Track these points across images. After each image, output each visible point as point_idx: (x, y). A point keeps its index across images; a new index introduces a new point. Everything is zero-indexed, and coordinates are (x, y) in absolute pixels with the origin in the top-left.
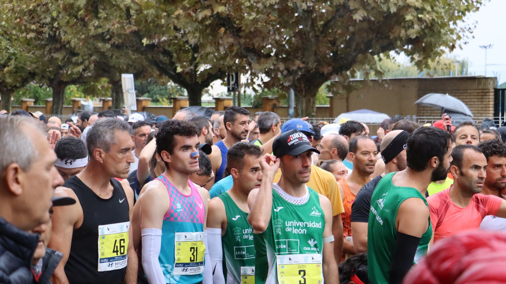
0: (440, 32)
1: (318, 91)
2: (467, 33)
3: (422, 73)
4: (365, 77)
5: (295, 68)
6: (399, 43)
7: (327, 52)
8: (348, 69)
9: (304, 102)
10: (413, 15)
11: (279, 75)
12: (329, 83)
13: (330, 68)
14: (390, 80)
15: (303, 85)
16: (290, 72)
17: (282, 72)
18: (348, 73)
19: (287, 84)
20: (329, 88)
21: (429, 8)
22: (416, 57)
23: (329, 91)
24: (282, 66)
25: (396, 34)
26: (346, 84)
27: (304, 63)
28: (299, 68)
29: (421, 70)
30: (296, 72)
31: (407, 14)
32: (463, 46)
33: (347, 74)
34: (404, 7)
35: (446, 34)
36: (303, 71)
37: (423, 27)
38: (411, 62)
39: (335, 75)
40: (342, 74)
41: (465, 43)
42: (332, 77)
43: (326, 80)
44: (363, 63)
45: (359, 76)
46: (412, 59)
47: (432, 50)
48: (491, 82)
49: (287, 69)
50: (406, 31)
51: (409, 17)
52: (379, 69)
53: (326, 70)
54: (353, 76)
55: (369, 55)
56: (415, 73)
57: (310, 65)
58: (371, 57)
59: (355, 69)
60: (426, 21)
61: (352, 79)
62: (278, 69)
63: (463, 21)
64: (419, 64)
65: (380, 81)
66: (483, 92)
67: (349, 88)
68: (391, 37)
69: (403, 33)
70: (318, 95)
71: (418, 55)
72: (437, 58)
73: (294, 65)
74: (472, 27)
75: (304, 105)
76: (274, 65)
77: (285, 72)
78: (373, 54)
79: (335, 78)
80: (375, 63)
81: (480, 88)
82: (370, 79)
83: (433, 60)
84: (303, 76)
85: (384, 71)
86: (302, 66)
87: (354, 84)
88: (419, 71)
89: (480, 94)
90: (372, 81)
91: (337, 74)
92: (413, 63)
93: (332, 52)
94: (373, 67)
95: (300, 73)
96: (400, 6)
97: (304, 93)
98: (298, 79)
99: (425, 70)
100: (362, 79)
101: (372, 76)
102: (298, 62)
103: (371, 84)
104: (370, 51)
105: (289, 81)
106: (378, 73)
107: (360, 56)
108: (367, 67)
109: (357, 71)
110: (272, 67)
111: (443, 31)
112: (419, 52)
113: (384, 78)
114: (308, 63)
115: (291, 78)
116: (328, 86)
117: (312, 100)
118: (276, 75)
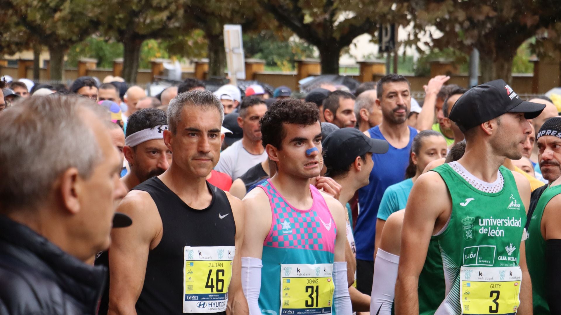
1: (515, 54)
5: (481, 17)
9: (494, 69)
11: (458, 28)
12: (533, 40)
13: (537, 18)
15: (493, 44)
16: (474, 24)
17: (461, 24)
19: (468, 42)
20: (533, 49)
23: (533, 52)
24: (461, 15)
27: (495, 9)
28: (488, 18)
30: (483, 23)
36: (494, 21)
39: (544, 29)
40: (554, 27)
42: (539, 31)
43: (529, 35)
49: (470, 19)
53: (530, 21)
57: (504, 13)
62: (456, 20)
70: (515, 59)
73: (480, 12)
76: (450, 13)
77: (467, 24)
79: (543, 33)
86: (492, 14)
91: (547, 27)
95: (489, 25)
97: (494, 56)
98: (486, 36)
102: (486, 9)
105: (472, 37)
110: (447, 17)
114: (502, 10)
115: (476, 32)
116: (531, 45)
117: (506, 66)
118: (453, 28)
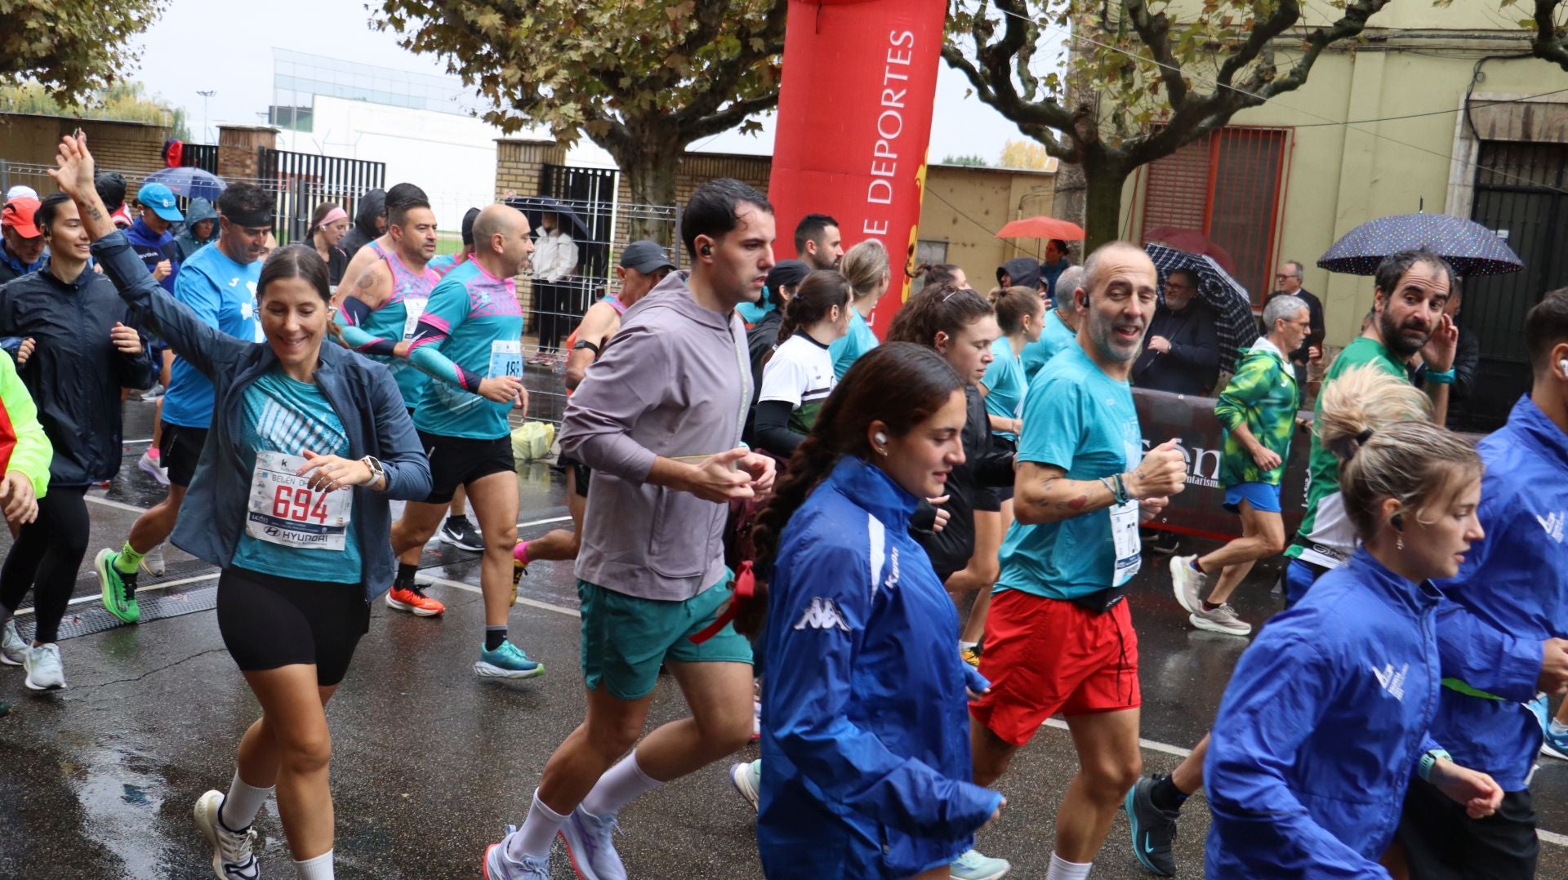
0: (87, 55)
2: (132, 61)
3: (65, 111)
6: (20, 61)
10: (38, 22)
21: (63, 15)
22: (55, 84)
25: (15, 47)
29: (64, 107)
31: (29, 19)
32: (125, 78)
34: (24, 8)
35: (95, 58)
37: (56, 41)
38: (47, 92)
41: (128, 75)
46: (48, 89)
47: (78, 79)
48: (164, 133)
50: (30, 44)
51: (32, 24)
56: (50, 108)
60: (60, 35)
63: (124, 43)
64: (59, 97)
66: (151, 147)
68: (8, 50)
69: (25, 46)
72: (88, 91)
74: (138, 53)
81: (148, 138)
83: (82, 93)
88: (58, 108)
92: (50, 94)
96: (17, 5)
99: (70, 108)
111: (90, 53)
112: (59, 80)
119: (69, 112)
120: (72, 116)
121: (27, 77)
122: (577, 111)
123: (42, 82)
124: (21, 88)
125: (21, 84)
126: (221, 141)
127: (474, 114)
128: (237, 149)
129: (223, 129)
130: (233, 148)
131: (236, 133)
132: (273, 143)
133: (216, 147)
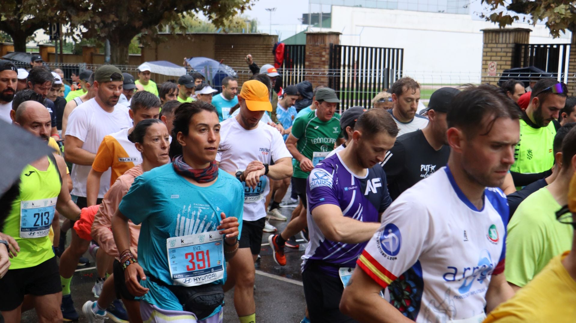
1: (130, 42)
3: (219, 30)
4: (171, 31)
5: (110, 21)
6: (199, 3)
7: (138, 8)
8: (156, 24)
9: (119, 51)
11: (96, 27)
12: (140, 35)
13: (141, 22)
14: (192, 34)
15: (117, 37)
16: (106, 25)
17: (98, 24)
18: (157, 27)
19: (103, 35)
20: (140, 40)
22: (214, 16)
23: (140, 42)
24: (98, 20)
26: (155, 37)
27: (117, 17)
28: (114, 22)
29: (218, 28)
30: (111, 25)
32: (251, 7)
33: (155, 28)
36: (117, 24)
38: (209, 19)
39: (145, 29)
40: (151, 28)
41: (252, 5)
42: (143, 30)
43: (138, 32)
44: (168, 20)
45: (167, 30)
46: (210, 18)
47: (226, 11)
48: (274, 39)
49: (103, 22)
52: (183, 25)
53: (137, 24)
54: (161, 31)
55: (174, 13)
56: (213, 30)
57: (123, 19)
58: (176, 14)
59: (162, 24)
61: (159, 33)
62: (95, 22)
64: (215, 22)
65: (184, 35)
66: (267, 47)
67: (158, 40)
70: (130, 45)
71: (215, 15)
72: (230, 17)
73: (109, 18)
75: (118, 54)
76: (91, 17)
77: (101, 25)
78: (177, 11)
79: (145, 31)
80: (179, 19)
81: (265, 43)
82: (176, 33)
83: (227, 19)
84: (116, 28)
85: (188, 27)
86: (116, 19)
87: (161, 37)
88: (216, 28)
89: (265, 49)
90: (178, 34)
91: (147, 28)
92: (211, 21)
93: (142, 9)
94: (178, 22)
95: (114, 26)
97: (118, 43)
98: (113, 31)
99: (221, 28)
100: (170, 33)
101: (178, 31)
102: (112, 16)
103: (177, 37)
104: (175, 9)
105: (105, 32)
106: (182, 28)
107: (166, 13)
108: (173, 23)
109: (164, 26)
110: (89, 20)
112: (216, 12)
113: (187, 33)
114: (121, 17)
115: (107, 29)
116: (139, 39)
117: (125, 49)
118: (93, 27)
119: (220, 31)
120: (222, 33)
121: (197, 12)
122: (566, 10)
123: (205, 15)
124: (194, 18)
125: (194, 15)
126: (307, 42)
127: (483, 16)
128: (318, 46)
129: (309, 34)
130: (314, 46)
131: (316, 37)
132: (338, 41)
133: (305, 46)
